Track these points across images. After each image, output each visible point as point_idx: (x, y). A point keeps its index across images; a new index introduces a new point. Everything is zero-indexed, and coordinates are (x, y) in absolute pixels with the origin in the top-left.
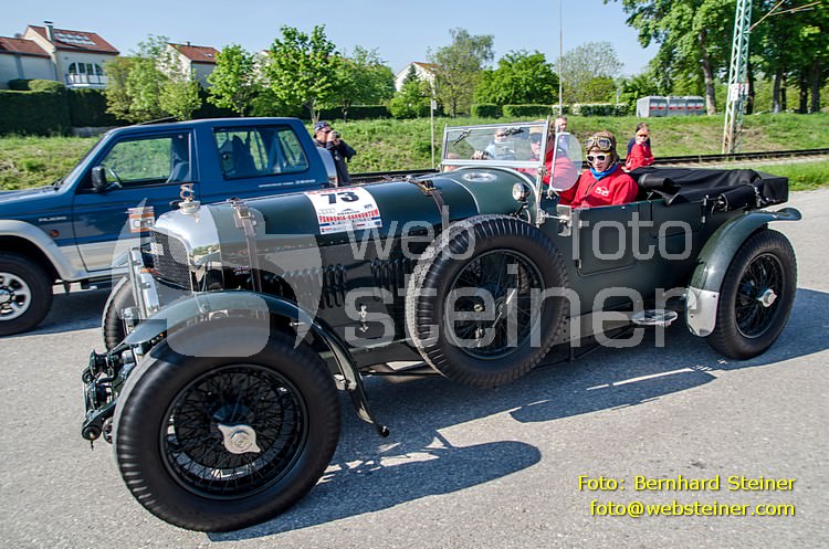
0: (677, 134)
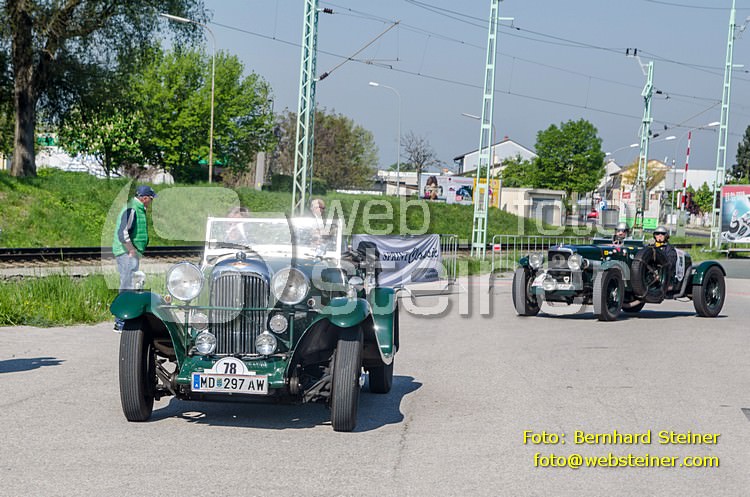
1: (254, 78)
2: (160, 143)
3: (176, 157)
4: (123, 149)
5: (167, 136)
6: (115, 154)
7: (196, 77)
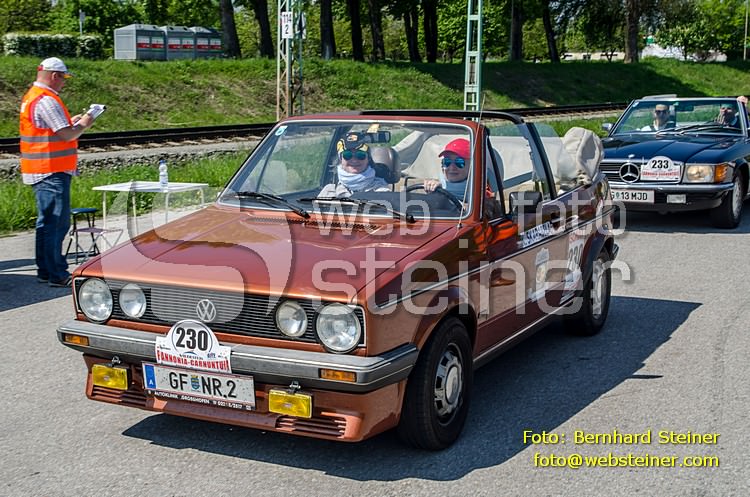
0: (196, 91)
2: (719, 37)
3: (729, 45)
4: (695, 42)
5: (724, 32)
6: (690, 45)
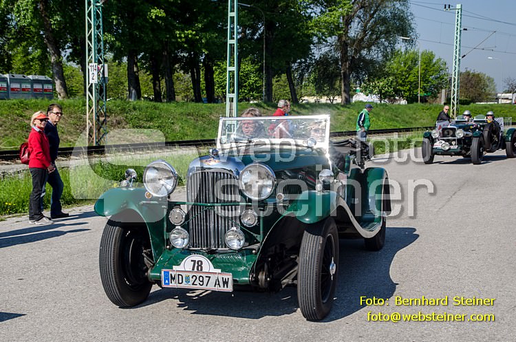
1: (440, 59)
2: (401, 88)
3: (407, 94)
4: (386, 92)
5: (404, 85)
6: (384, 94)
7: (415, 61)
